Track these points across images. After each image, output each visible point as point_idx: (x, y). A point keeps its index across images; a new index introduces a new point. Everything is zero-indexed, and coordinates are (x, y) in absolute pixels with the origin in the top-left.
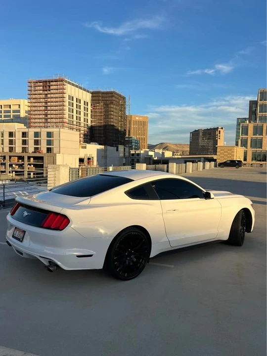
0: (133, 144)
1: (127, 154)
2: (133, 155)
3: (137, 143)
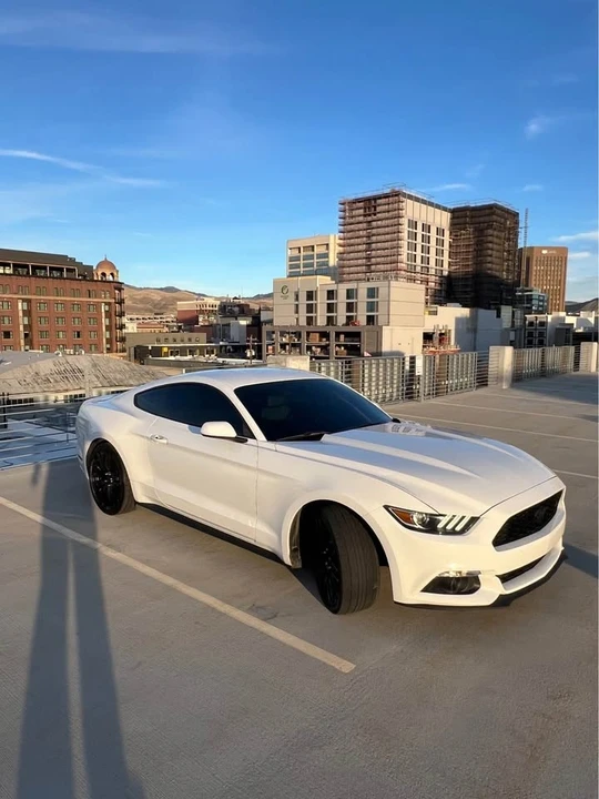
0: (534, 302)
1: (518, 323)
2: (531, 324)
3: (542, 301)
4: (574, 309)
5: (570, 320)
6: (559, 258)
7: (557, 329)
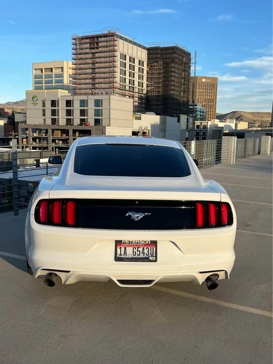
0: (198, 113)
1: (191, 126)
2: (198, 127)
3: (203, 112)
4: (222, 118)
5: (221, 125)
6: (213, 85)
7: (214, 130)
